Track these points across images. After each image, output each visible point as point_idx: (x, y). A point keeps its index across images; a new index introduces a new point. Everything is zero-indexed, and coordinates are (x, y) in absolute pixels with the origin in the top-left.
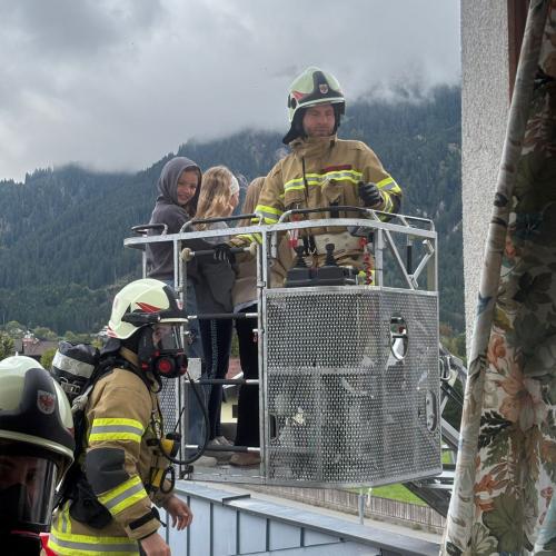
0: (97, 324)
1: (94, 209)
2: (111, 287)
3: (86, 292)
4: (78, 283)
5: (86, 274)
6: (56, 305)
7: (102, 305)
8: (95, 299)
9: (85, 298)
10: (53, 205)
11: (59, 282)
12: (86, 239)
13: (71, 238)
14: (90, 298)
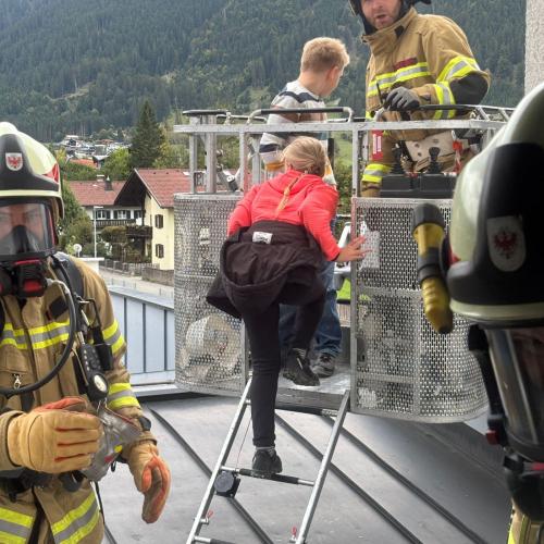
0: (59, 133)
1: (52, 15)
2: (72, 96)
3: (46, 102)
4: (39, 91)
5: (46, 83)
6: (17, 113)
7: (63, 114)
8: (56, 108)
9: (46, 106)
10: (10, 11)
11: (19, 90)
12: (46, 46)
13: (31, 45)
14: (51, 106)
